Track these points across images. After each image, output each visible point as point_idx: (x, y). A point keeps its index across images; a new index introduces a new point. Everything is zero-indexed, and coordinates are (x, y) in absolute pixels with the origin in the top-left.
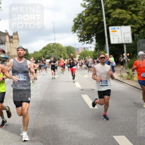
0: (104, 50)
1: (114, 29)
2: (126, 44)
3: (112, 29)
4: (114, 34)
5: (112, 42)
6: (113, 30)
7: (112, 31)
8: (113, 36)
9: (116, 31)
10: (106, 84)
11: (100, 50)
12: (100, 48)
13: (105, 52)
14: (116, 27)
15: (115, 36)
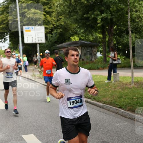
0: (18, 50)
1: (28, 28)
2: (40, 44)
3: (26, 28)
4: (28, 33)
5: (26, 41)
6: (28, 30)
7: (26, 31)
8: (27, 35)
9: (30, 31)
10: (11, 76)
11: (14, 50)
12: (13, 48)
13: (18, 51)
14: (30, 27)
15: (29, 35)
